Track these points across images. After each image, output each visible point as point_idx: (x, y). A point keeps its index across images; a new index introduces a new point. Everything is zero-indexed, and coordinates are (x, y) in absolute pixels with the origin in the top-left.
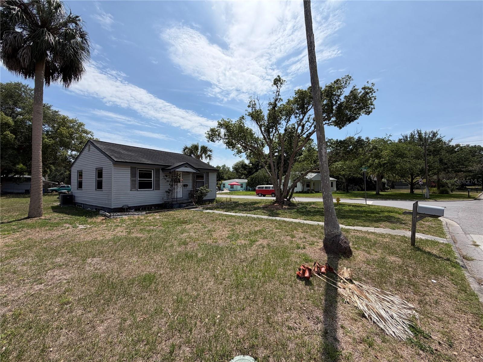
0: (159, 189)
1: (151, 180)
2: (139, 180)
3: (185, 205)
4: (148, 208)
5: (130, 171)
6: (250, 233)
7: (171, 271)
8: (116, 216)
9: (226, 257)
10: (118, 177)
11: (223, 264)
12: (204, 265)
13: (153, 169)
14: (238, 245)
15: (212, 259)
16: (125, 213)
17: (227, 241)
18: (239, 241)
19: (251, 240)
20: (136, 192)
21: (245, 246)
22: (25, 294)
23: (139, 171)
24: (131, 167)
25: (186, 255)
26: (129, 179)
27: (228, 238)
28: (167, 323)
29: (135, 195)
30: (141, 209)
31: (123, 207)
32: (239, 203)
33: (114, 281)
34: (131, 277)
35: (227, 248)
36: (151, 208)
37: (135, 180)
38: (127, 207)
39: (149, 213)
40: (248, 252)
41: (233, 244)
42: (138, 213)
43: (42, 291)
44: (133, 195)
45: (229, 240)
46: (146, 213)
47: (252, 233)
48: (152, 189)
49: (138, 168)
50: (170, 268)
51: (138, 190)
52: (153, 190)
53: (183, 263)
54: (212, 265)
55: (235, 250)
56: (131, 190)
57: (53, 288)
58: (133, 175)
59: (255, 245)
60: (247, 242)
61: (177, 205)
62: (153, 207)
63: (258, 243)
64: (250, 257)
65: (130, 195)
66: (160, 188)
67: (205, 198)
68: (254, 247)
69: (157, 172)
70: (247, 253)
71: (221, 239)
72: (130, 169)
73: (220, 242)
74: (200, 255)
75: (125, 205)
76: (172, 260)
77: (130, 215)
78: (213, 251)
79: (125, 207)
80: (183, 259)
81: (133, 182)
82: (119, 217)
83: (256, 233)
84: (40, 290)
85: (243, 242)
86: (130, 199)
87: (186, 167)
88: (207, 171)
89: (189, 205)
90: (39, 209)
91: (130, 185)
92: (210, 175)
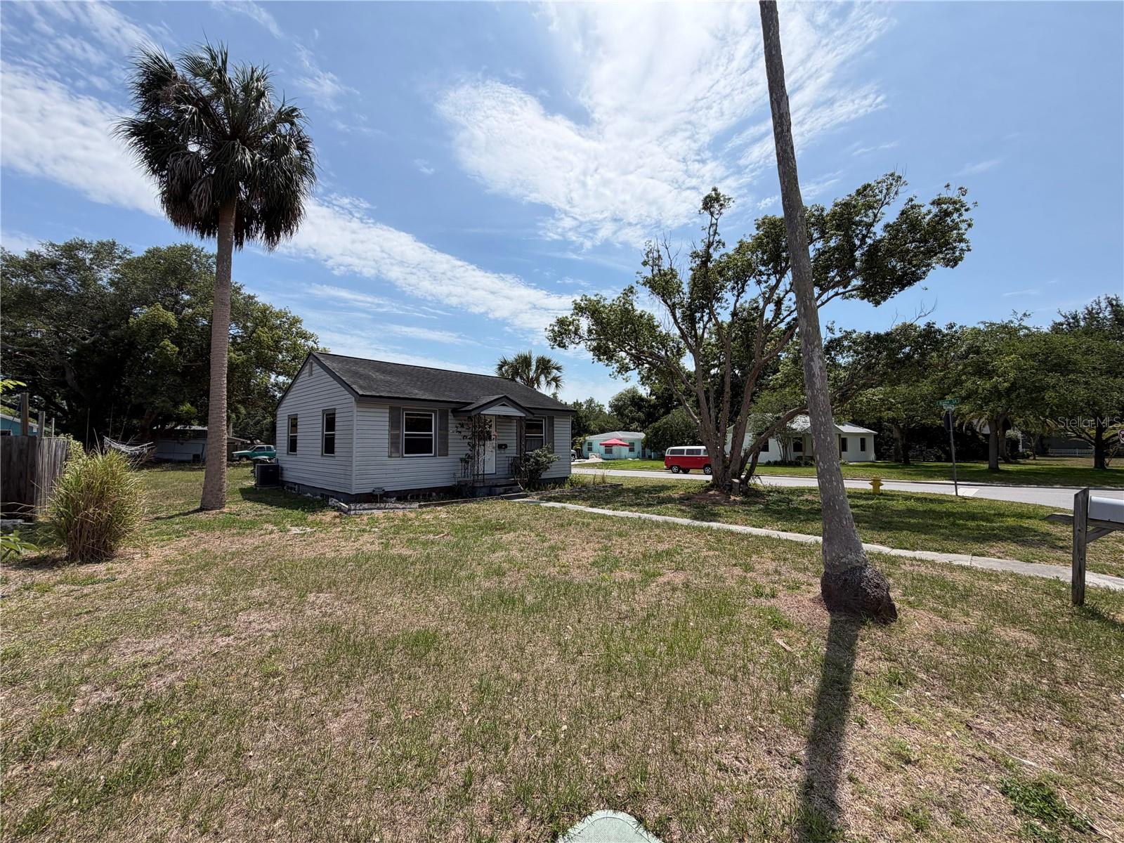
0: (447, 455)
1: (431, 435)
2: (406, 435)
3: (501, 490)
4: (424, 495)
5: (388, 415)
6: (644, 556)
7: (469, 629)
8: (360, 510)
9: (588, 606)
10: (365, 427)
11: (579, 621)
12: (538, 620)
14: (615, 582)
15: (556, 609)
16: (378, 505)
17: (590, 572)
18: (617, 575)
19: (646, 573)
20: (396, 461)
21: (631, 584)
22: (203, 652)
23: (407, 414)
24: (391, 408)
25: (501, 596)
26: (387, 432)
27: (593, 564)
28: (458, 729)
29: (397, 467)
30: (409, 497)
31: (374, 491)
32: (624, 487)
33: (359, 638)
34: (389, 635)
35: (591, 587)
36: (430, 495)
37: (399, 435)
38: (382, 493)
39: (425, 506)
40: (637, 599)
41: (603, 579)
42: (403, 506)
43: (231, 649)
44: (394, 467)
45: (596, 569)
46: (420, 507)
47: (650, 557)
48: (433, 454)
49: (404, 410)
50: (468, 623)
51: (405, 455)
52: (435, 456)
53: (494, 614)
54: (554, 620)
55: (608, 594)
56: (389, 457)
57: (249, 645)
58: (394, 424)
59: (655, 584)
60: (637, 577)
61: (484, 490)
62: (434, 494)
63: (661, 580)
64: (642, 609)
65: (388, 467)
66: (449, 453)
67: (545, 475)
68: (653, 588)
69: (443, 416)
70: (635, 599)
71: (579, 567)
72: (388, 411)
73: (575, 572)
74: (529, 599)
75: (379, 488)
76: (472, 606)
77: (387, 509)
78: (558, 592)
79: (378, 492)
80: (494, 606)
81: (394, 438)
82: (365, 512)
83: (659, 556)
84: (228, 646)
85: (628, 576)
86: (388, 475)
87: (504, 405)
88: (550, 413)
89: (511, 489)
90: (219, 493)
91: (387, 445)
92: (555, 423)
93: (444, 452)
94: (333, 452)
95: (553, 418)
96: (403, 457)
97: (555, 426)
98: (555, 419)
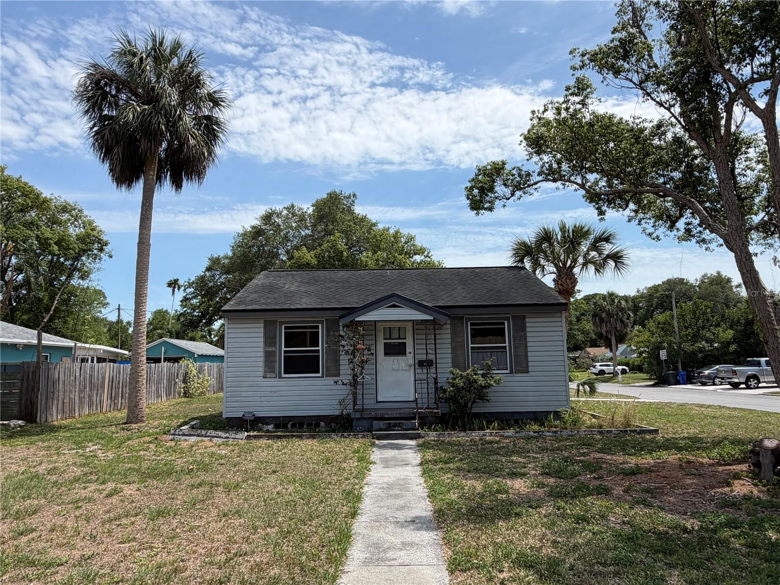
2: (285, 352)
4: (309, 425)
5: (262, 330)
8: (179, 435)
10: (237, 345)
20: (275, 382)
24: (266, 322)
26: (262, 349)
29: (274, 389)
30: (289, 426)
31: (244, 415)
36: (317, 425)
37: (274, 352)
38: (252, 418)
44: (269, 389)
46: (248, 437)
48: (320, 375)
49: (282, 323)
51: (284, 376)
52: (322, 377)
56: (264, 377)
58: (270, 340)
61: (365, 423)
62: (322, 424)
65: (262, 389)
66: (342, 372)
72: (262, 325)
75: (249, 413)
77: (208, 436)
79: (249, 417)
81: (269, 357)
82: (184, 437)
86: (262, 399)
87: (394, 306)
88: (518, 312)
89: (399, 425)
91: (262, 364)
92: (528, 325)
93: (334, 371)
95: (524, 317)
96: (280, 377)
97: (528, 330)
98: (527, 320)
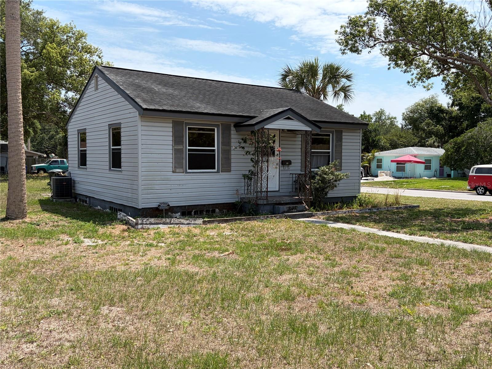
0: (229, 171)
1: (214, 151)
2: (189, 150)
3: (285, 208)
4: (208, 211)
5: (171, 129)
6: (453, 291)
7: (260, 356)
8: (146, 224)
9: (389, 343)
10: (150, 143)
11: (381, 359)
12: (334, 353)
13: (217, 126)
14: (419, 318)
15: (353, 343)
16: (164, 220)
17: (389, 304)
18: (421, 308)
19: (456, 309)
20: (181, 176)
21: (438, 322)
22: (10, 357)
23: (189, 129)
24: (174, 122)
25: (292, 323)
26: (171, 147)
27: (392, 295)
29: (181, 182)
30: (193, 213)
31: (159, 206)
32: (421, 209)
33: (150, 357)
34: (180, 356)
35: (391, 321)
36: (214, 211)
37: (182, 149)
38: (167, 208)
39: (209, 222)
40: (448, 340)
41: (405, 313)
42: (188, 222)
43: (34, 356)
44: (178, 182)
45: (396, 301)
46: (204, 222)
47: (459, 291)
48: (216, 170)
49: (187, 124)
50: (259, 350)
51: (188, 171)
52: (218, 172)
53: (286, 342)
54: (352, 356)
55: (411, 330)
56: (173, 172)
57: (50, 354)
58: (177, 139)
59: (468, 323)
60: (446, 313)
61: (268, 208)
62: (217, 210)
63: (476, 319)
64: (456, 352)
65: (172, 182)
66: (232, 169)
67: (331, 194)
68: (465, 328)
69: (226, 131)
70: (444, 339)
71: (376, 297)
72: (171, 125)
73: (372, 303)
74: (322, 329)
75: (164, 203)
76: (261, 332)
77: (173, 224)
78: (355, 324)
79: (164, 207)
80: (284, 334)
81: (177, 153)
82: (152, 226)
83: (470, 290)
84: (32, 353)
85: (433, 310)
86: (173, 191)
87: (288, 118)
88: (337, 127)
89: (295, 208)
90: (21, 203)
91: (171, 160)
92: (343, 137)
93: (227, 167)
94: (120, 167)
95: (341, 132)
96: (186, 172)
97: (343, 140)
98: (343, 134)
